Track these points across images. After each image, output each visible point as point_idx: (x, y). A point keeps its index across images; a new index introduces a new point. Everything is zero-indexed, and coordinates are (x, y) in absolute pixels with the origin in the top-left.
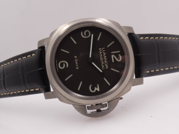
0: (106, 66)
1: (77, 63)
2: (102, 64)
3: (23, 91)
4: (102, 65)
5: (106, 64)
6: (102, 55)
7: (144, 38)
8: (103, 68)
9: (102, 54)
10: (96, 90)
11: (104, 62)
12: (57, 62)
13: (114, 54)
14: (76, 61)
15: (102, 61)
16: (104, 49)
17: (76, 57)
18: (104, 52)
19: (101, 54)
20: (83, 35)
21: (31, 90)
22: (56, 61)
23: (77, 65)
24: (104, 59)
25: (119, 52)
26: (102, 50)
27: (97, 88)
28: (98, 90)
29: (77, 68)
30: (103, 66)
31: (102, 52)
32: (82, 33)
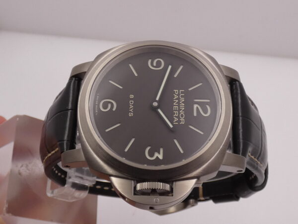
0: (182, 119)
1: (132, 107)
2: (176, 115)
4: (176, 117)
5: (182, 116)
6: (177, 101)
8: (176, 122)
9: (178, 99)
10: (157, 157)
11: (179, 113)
12: (97, 99)
13: (198, 103)
14: (131, 102)
15: (175, 110)
16: (182, 93)
18: (182, 96)
19: (176, 99)
22: (98, 97)
23: (131, 109)
25: (208, 101)
26: (179, 92)
27: (159, 153)
28: (161, 157)
29: (131, 115)
30: (176, 119)
31: (179, 97)
32: (150, 61)
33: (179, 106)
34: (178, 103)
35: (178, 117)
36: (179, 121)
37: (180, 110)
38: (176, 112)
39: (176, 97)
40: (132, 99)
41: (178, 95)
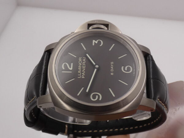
0: (80, 60)
1: (112, 68)
4: (84, 62)
5: (80, 62)
6: (83, 71)
8: (84, 59)
10: (96, 41)
11: (82, 64)
12: (134, 72)
13: (69, 70)
14: (112, 70)
15: (84, 65)
16: (79, 76)
17: (112, 74)
18: (80, 74)
20: (99, 96)
22: (134, 74)
23: (112, 66)
27: (95, 43)
28: (94, 41)
29: (112, 63)
30: (84, 60)
32: (100, 99)
33: (82, 68)
34: (82, 70)
35: (83, 61)
36: (82, 59)
37: (81, 66)
38: (84, 64)
40: (112, 72)
41: (82, 75)
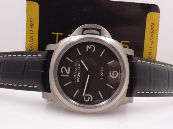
0: (76, 65)
1: (102, 73)
3: (152, 63)
4: (79, 67)
5: (76, 67)
7: (34, 87)
8: (79, 64)
9: (77, 76)
12: (119, 78)
13: (67, 74)
14: (102, 75)
15: (79, 70)
16: (75, 80)
17: (101, 79)
18: (75, 78)
19: (79, 76)
20: (90, 98)
21: (145, 62)
22: (119, 79)
23: (102, 71)
24: (77, 72)
25: (62, 75)
26: (77, 80)
27: (88, 48)
28: (88, 46)
29: (102, 68)
30: (79, 65)
31: (77, 78)
32: (91, 100)
34: (77, 74)
39: (78, 78)
40: (102, 77)
